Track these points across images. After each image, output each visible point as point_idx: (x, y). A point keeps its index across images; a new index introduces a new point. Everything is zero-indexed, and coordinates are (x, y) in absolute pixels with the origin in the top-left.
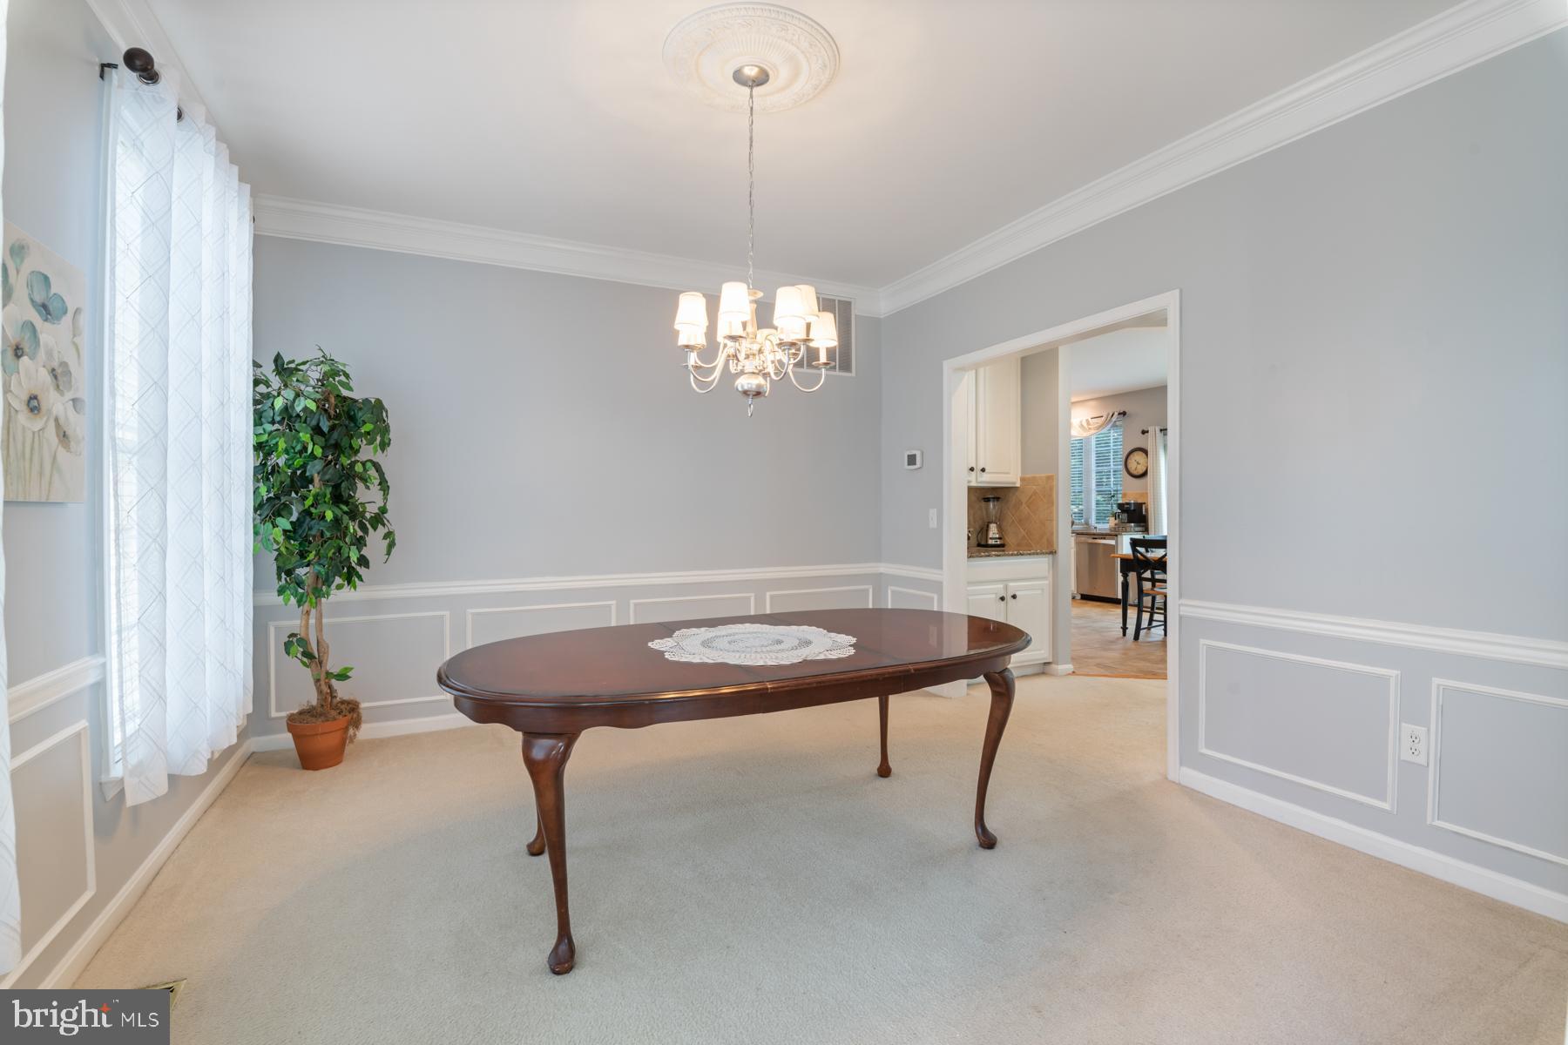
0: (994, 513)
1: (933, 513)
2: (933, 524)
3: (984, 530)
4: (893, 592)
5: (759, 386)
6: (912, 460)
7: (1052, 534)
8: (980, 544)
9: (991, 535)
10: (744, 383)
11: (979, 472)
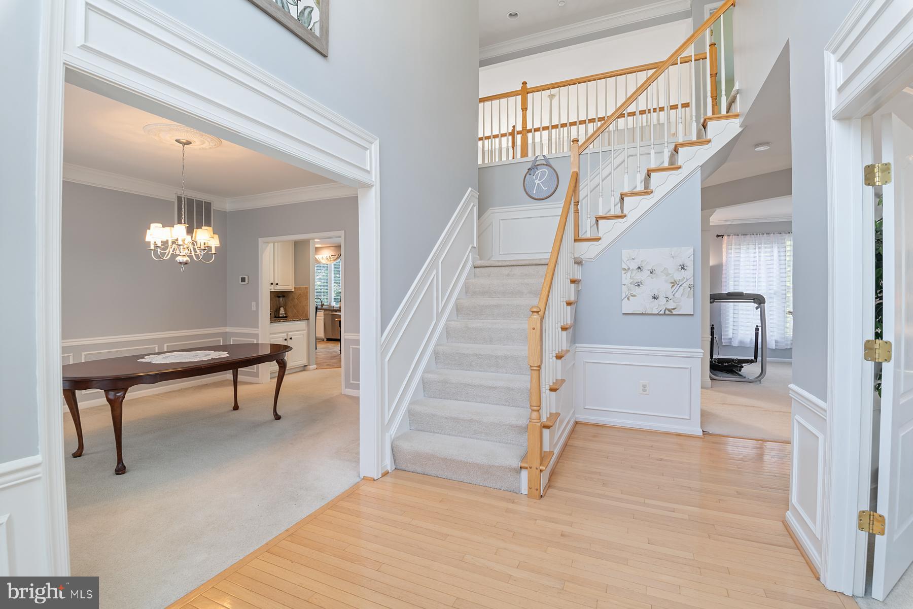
0: (282, 302)
1: (254, 304)
2: (254, 308)
3: (278, 310)
4: (233, 340)
5: (187, 261)
6: (243, 280)
7: (307, 312)
8: (276, 316)
9: (281, 312)
10: (179, 259)
11: (275, 285)
